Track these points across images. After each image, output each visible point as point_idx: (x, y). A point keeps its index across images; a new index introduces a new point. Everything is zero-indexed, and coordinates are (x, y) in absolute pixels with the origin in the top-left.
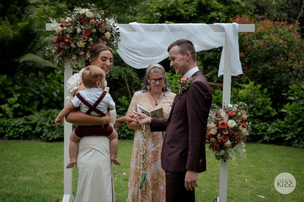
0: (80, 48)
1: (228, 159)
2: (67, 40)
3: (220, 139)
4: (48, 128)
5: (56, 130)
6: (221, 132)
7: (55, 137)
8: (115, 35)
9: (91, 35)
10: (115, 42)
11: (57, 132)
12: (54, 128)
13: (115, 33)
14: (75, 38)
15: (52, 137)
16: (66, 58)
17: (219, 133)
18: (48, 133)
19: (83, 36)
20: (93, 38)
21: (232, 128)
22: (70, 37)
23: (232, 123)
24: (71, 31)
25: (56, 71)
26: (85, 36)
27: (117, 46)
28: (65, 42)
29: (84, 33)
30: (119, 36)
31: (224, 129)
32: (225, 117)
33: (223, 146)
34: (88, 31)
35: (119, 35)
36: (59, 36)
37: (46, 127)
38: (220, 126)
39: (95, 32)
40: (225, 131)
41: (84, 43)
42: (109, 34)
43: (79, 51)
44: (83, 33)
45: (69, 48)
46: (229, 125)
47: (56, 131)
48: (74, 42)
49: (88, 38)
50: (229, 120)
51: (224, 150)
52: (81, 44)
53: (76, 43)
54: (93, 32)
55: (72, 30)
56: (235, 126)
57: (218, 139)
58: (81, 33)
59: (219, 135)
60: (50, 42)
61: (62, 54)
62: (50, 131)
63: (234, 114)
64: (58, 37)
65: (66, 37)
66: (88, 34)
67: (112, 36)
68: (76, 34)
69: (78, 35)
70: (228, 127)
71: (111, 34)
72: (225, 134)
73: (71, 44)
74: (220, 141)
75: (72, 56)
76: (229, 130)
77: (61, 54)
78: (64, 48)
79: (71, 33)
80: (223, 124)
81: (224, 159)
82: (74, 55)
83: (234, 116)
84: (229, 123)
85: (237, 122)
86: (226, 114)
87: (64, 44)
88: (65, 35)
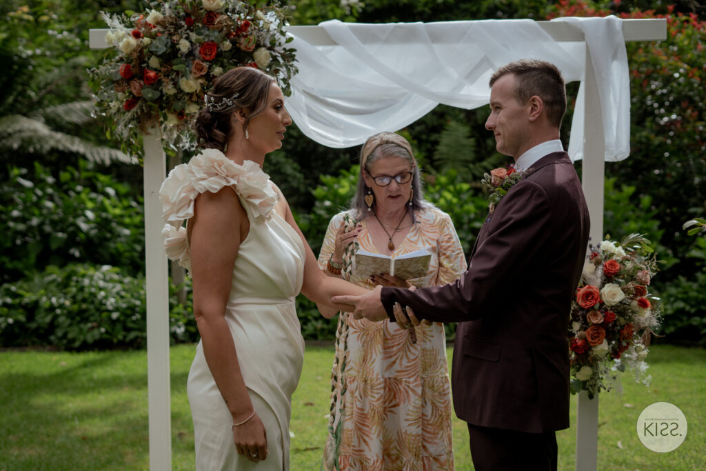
0: (188, 94)
1: (599, 391)
2: (152, 74)
3: (580, 338)
4: (70, 315)
5: (92, 318)
6: (584, 317)
7: (90, 339)
8: (283, 56)
9: (218, 59)
10: (281, 75)
11: (95, 324)
12: (86, 315)
13: (282, 52)
14: (175, 68)
15: (82, 338)
16: (148, 125)
17: (577, 321)
18: (69, 329)
19: (197, 61)
20: (222, 66)
21: (613, 307)
22: (161, 66)
23: (615, 294)
24: (164, 49)
25: (81, 163)
26: (203, 62)
27: (288, 86)
28: (148, 80)
29: (200, 52)
30: (293, 58)
31: (592, 308)
32: (593, 277)
33: (589, 355)
34: (209, 46)
35: (294, 55)
36: (131, 63)
37: (65, 311)
38: (580, 302)
39: (227, 49)
40: (595, 315)
41: (201, 81)
42: (266, 56)
43: (184, 103)
44: (197, 52)
45: (157, 94)
46: (604, 299)
47: (92, 322)
48: (173, 79)
49: (210, 68)
50: (607, 285)
51: (591, 366)
52: (192, 82)
53: (178, 82)
54: (223, 50)
55: (166, 46)
56: (621, 302)
57: (576, 337)
58: (190, 54)
59: (576, 326)
60: (104, 81)
61: (139, 113)
62: (74, 322)
63: (618, 268)
64: (126, 67)
65: (148, 66)
66: (210, 55)
67: (274, 59)
68: (178, 57)
69: (184, 59)
70: (602, 303)
71: (271, 54)
72: (593, 324)
73: (164, 84)
74: (579, 342)
75: (165, 118)
76: (606, 310)
77: (137, 113)
78: (144, 97)
79: (164, 53)
80: (588, 295)
81: (590, 391)
82: (172, 113)
83: (617, 275)
84: (606, 292)
85: (625, 291)
86: (594, 267)
87: (145, 84)
88: (146, 59)
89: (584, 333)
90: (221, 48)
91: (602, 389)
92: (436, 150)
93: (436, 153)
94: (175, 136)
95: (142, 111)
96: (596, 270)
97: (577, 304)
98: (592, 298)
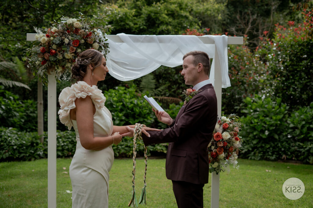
0: (67, 59)
2: (54, 51)
3: (215, 151)
6: (216, 144)
7: (4, 157)
8: (104, 46)
9: (79, 46)
13: (103, 44)
14: (63, 49)
16: (50, 70)
17: (213, 146)
19: (71, 47)
20: (81, 49)
21: (226, 140)
22: (57, 48)
23: (227, 136)
24: (59, 42)
26: (74, 47)
28: (52, 53)
29: (73, 44)
31: (219, 141)
32: (219, 129)
33: (217, 158)
34: (76, 42)
35: (108, 46)
36: (45, 47)
39: (83, 43)
40: (220, 143)
41: (73, 54)
42: (97, 45)
43: (66, 63)
44: (71, 43)
45: (55, 59)
46: (224, 137)
47: (5, 150)
48: (62, 53)
49: (76, 49)
50: (224, 132)
51: (218, 162)
52: (69, 55)
53: (64, 55)
54: (81, 43)
55: (59, 40)
56: (229, 139)
57: (213, 151)
58: (69, 44)
59: (213, 147)
60: (33, 53)
61: (48, 66)
63: (228, 126)
64: (43, 48)
65: (52, 48)
66: (76, 45)
67: (100, 47)
68: (64, 45)
69: (66, 46)
70: (223, 139)
71: (99, 45)
72: (219, 147)
73: (58, 55)
74: (214, 153)
75: (58, 68)
76: (224, 141)
77: (47, 66)
78: (50, 60)
80: (218, 136)
81: (217, 172)
82: (61, 66)
83: (228, 128)
84: (224, 135)
85: (231, 134)
86: (219, 126)
87: (50, 55)
88: (51, 45)
89: (216, 150)
90: (81, 42)
91: (221, 171)
92: (141, 84)
93: (141, 85)
94: (61, 75)
95: (49, 65)
96: (220, 127)
97: (214, 139)
98: (219, 137)
